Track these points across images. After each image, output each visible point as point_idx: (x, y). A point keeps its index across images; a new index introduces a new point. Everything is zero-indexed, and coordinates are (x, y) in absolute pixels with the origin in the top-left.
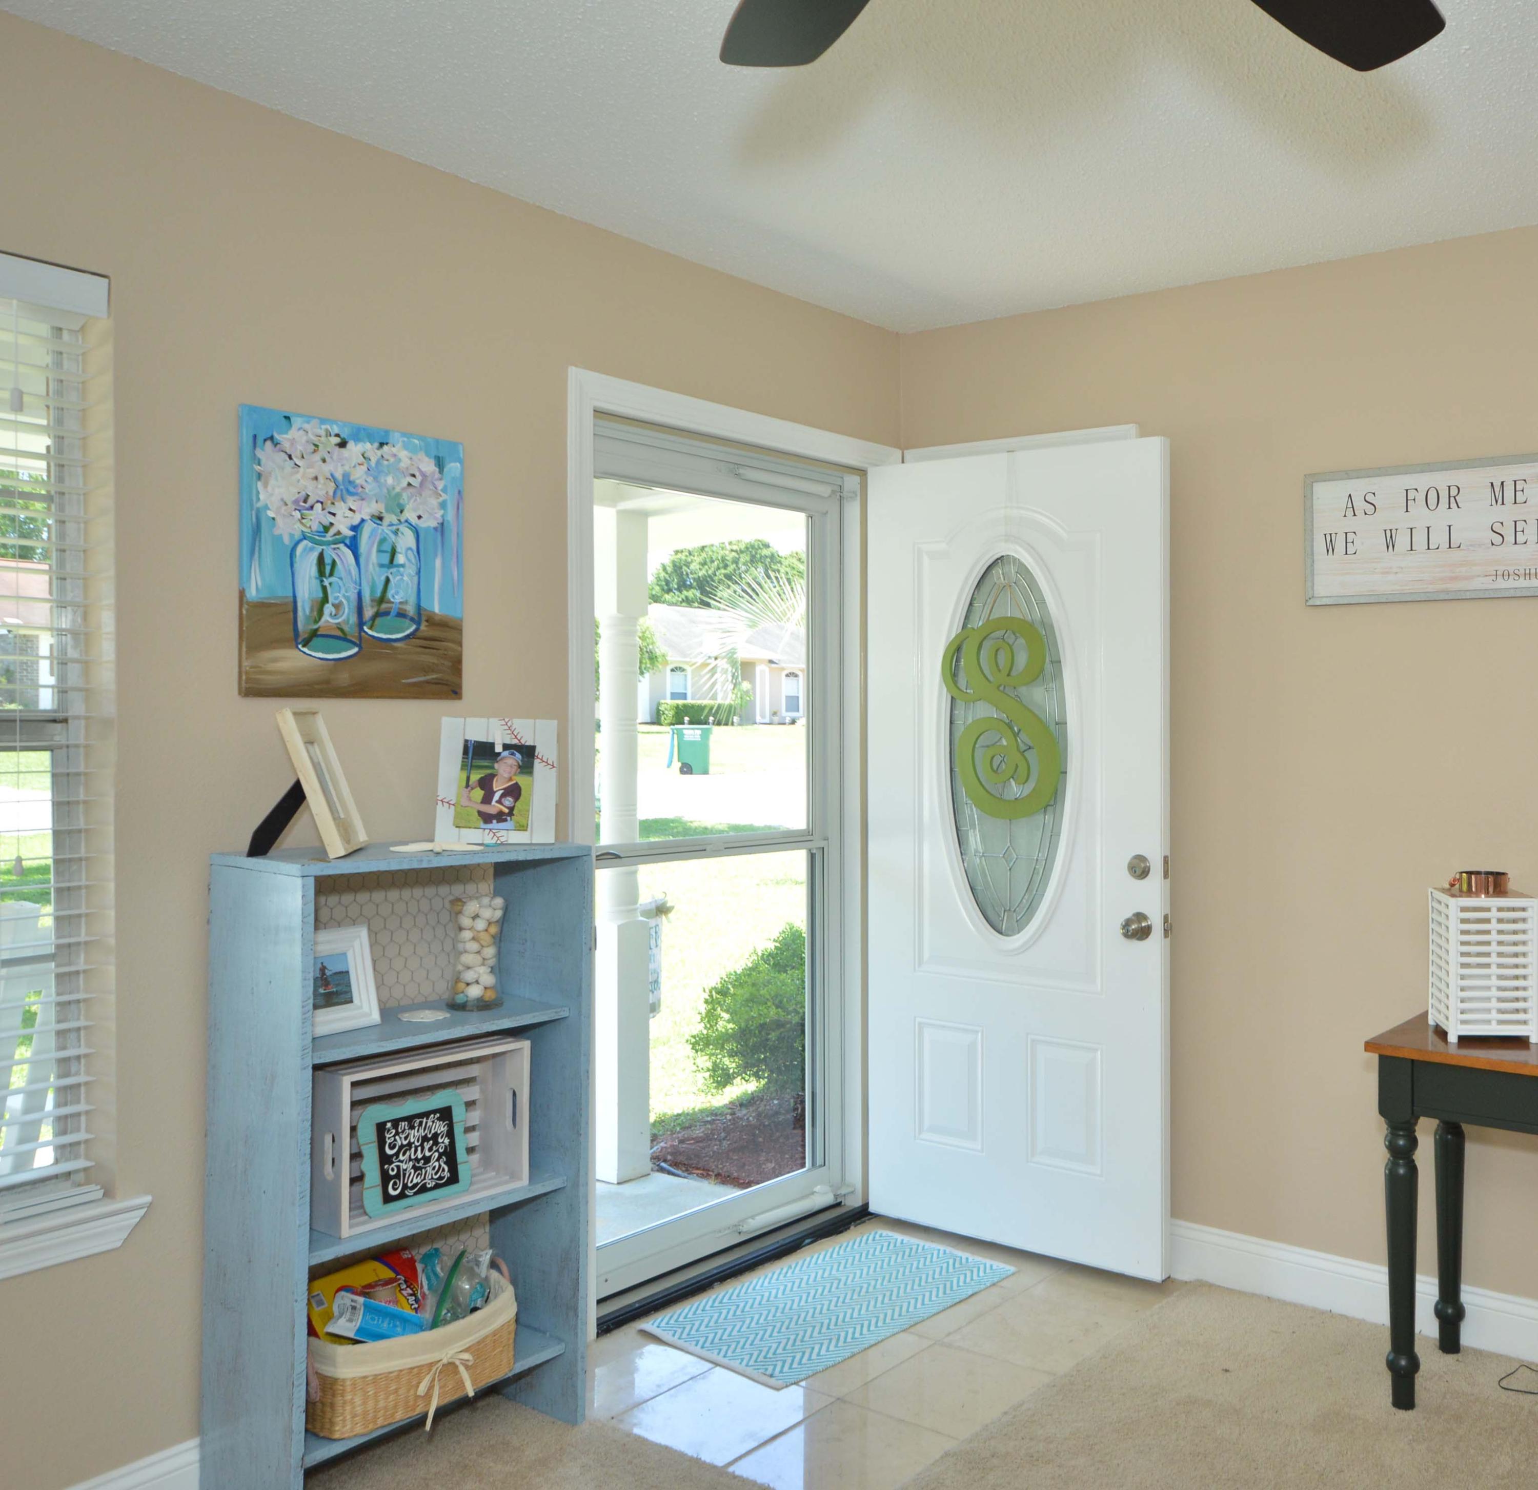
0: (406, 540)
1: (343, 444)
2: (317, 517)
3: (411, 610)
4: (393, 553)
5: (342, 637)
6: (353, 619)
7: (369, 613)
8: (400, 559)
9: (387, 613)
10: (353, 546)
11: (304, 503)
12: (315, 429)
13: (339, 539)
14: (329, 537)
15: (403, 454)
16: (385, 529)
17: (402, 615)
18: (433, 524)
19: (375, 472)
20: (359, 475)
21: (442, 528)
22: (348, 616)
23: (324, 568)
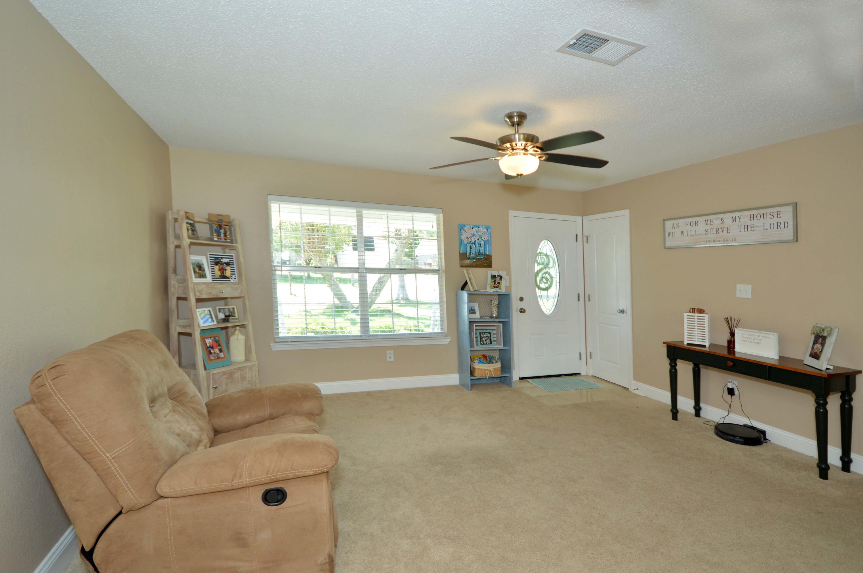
0: (483, 242)
1: (473, 228)
2: (469, 240)
3: (483, 254)
4: (481, 245)
5: (473, 258)
6: (475, 255)
7: (477, 254)
8: (482, 245)
9: (480, 254)
10: (475, 244)
11: (468, 238)
12: (469, 226)
13: (473, 243)
14: (471, 243)
15: (482, 229)
16: (479, 241)
17: (482, 254)
18: (486, 240)
19: (477, 232)
20: (475, 233)
21: (488, 240)
22: (474, 255)
23: (471, 248)
